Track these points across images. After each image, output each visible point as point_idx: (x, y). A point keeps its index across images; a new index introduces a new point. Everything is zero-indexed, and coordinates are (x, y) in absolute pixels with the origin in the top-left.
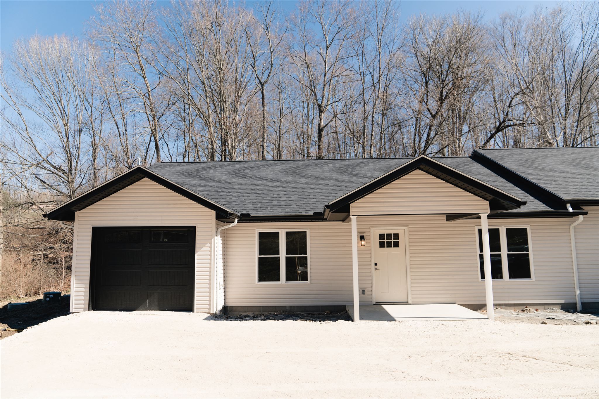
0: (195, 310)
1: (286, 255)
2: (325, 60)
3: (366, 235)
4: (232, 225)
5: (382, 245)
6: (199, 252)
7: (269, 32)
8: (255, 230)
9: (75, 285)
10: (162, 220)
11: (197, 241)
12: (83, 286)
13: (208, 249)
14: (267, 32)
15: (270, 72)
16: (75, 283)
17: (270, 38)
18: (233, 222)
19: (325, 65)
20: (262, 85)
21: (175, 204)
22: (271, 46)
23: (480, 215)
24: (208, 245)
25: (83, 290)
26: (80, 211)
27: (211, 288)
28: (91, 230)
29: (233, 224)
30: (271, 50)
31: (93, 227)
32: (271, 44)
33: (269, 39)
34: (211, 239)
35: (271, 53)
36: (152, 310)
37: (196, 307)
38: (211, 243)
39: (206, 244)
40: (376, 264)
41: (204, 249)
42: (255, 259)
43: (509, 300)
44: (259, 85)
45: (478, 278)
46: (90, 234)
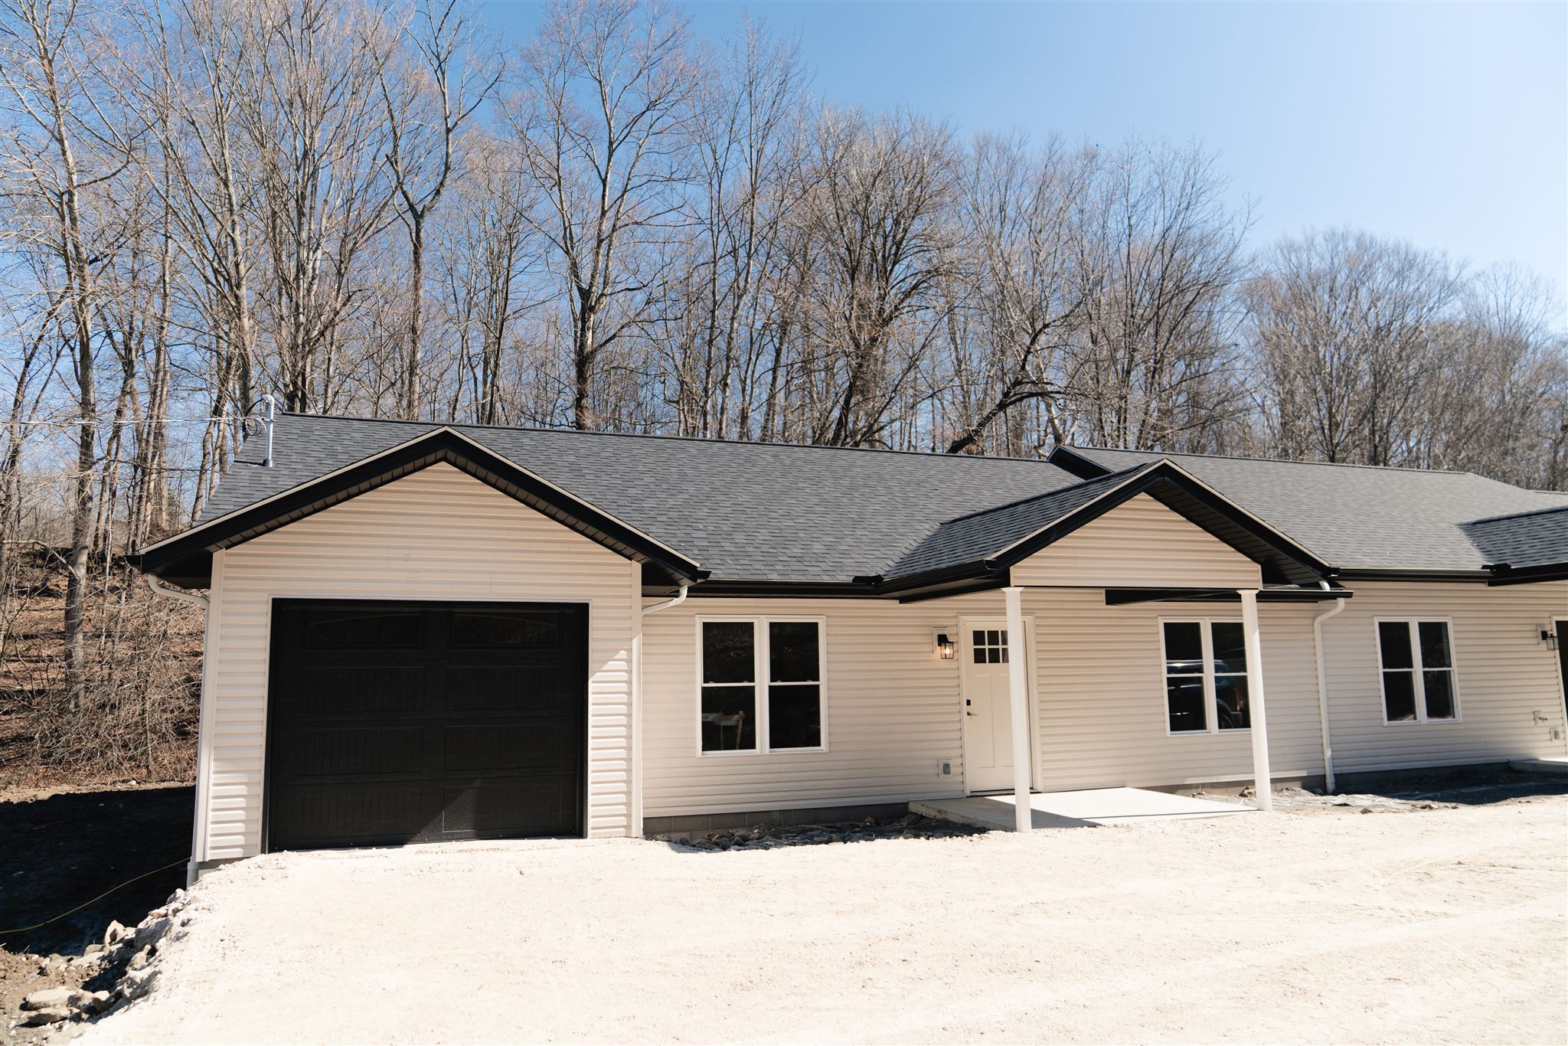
0: (590, 832)
1: (771, 681)
2: (603, 177)
3: (950, 634)
4: (675, 601)
5: (979, 657)
6: (597, 674)
7: (443, 74)
8: (694, 616)
9: (212, 776)
10: (491, 584)
11: (593, 645)
12: (243, 778)
13: (624, 665)
14: (439, 73)
15: (442, 184)
16: (212, 769)
17: (446, 91)
18: (677, 596)
19: (604, 191)
20: (418, 217)
21: (528, 541)
22: (448, 114)
23: (1239, 592)
24: (623, 654)
25: (242, 789)
26: (231, 551)
27: (631, 770)
28: (268, 608)
29: (675, 599)
30: (447, 124)
31: (274, 600)
32: (447, 106)
33: (444, 93)
34: (631, 639)
35: (448, 131)
36: (458, 839)
37: (591, 822)
38: (630, 651)
39: (617, 651)
40: (969, 703)
41: (611, 665)
42: (694, 692)
43: (1217, 775)
44: (409, 216)
45: (1165, 730)
46: (267, 620)
